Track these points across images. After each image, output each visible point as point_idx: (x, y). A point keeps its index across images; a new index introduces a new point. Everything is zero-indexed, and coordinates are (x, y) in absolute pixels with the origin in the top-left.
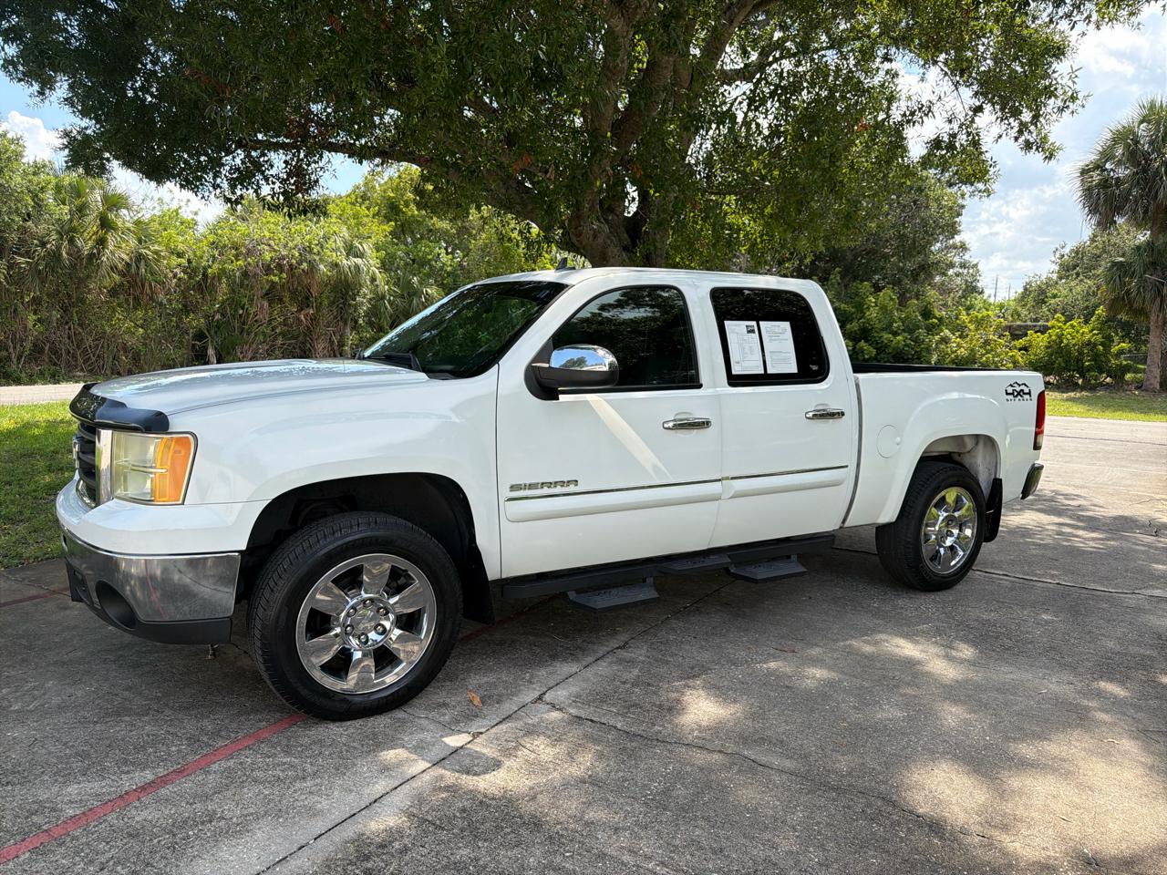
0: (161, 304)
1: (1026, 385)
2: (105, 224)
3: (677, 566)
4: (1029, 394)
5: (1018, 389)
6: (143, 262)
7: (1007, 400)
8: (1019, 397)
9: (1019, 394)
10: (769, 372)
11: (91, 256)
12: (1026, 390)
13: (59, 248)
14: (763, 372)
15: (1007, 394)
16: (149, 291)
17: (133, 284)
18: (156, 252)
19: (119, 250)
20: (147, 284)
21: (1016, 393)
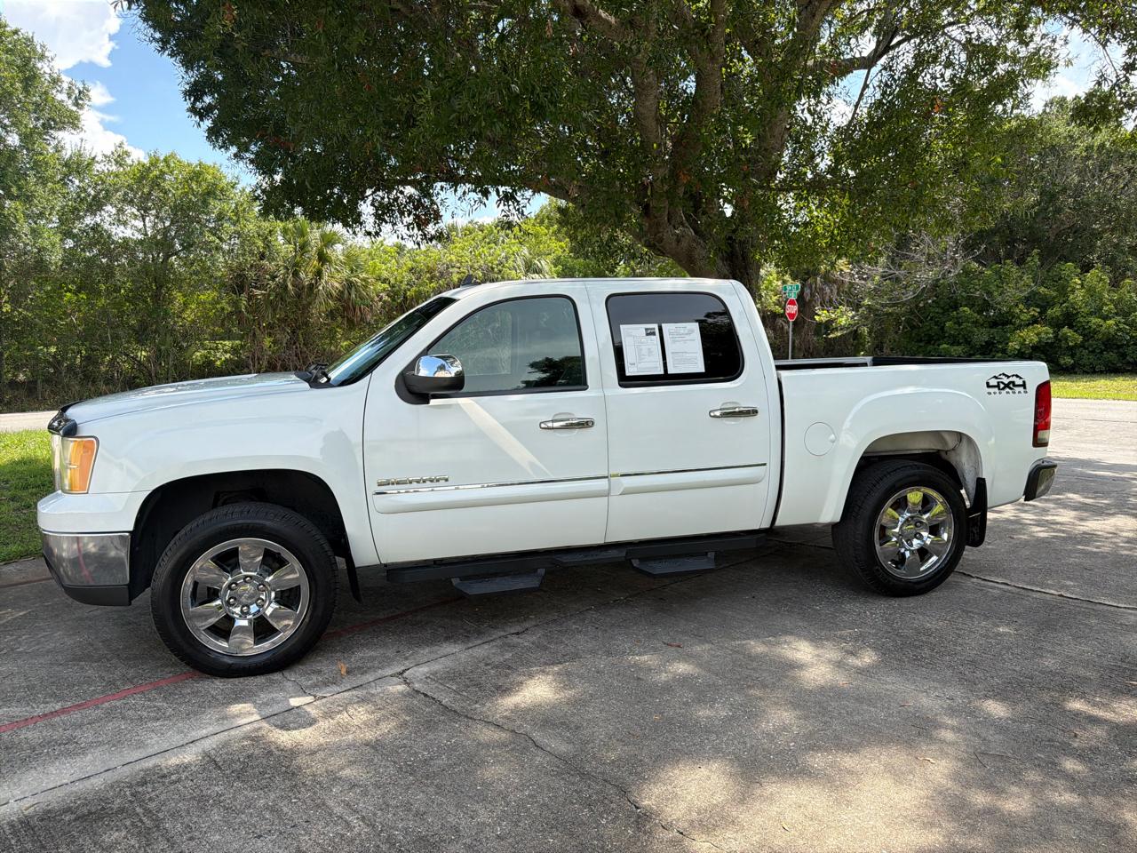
0: (369, 324)
1: (1017, 376)
2: (323, 258)
3: (566, 559)
4: (1024, 385)
5: (1006, 381)
6: (353, 289)
7: (990, 393)
8: (1007, 390)
9: (1007, 386)
10: (671, 371)
11: (311, 287)
12: (1018, 382)
13: (285, 280)
14: (662, 372)
15: (988, 385)
16: (359, 313)
17: (346, 309)
18: (364, 280)
19: (332, 281)
20: (357, 307)
21: (1002, 386)
